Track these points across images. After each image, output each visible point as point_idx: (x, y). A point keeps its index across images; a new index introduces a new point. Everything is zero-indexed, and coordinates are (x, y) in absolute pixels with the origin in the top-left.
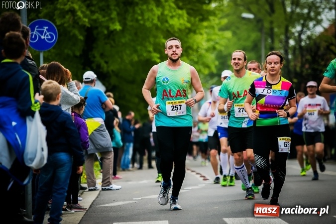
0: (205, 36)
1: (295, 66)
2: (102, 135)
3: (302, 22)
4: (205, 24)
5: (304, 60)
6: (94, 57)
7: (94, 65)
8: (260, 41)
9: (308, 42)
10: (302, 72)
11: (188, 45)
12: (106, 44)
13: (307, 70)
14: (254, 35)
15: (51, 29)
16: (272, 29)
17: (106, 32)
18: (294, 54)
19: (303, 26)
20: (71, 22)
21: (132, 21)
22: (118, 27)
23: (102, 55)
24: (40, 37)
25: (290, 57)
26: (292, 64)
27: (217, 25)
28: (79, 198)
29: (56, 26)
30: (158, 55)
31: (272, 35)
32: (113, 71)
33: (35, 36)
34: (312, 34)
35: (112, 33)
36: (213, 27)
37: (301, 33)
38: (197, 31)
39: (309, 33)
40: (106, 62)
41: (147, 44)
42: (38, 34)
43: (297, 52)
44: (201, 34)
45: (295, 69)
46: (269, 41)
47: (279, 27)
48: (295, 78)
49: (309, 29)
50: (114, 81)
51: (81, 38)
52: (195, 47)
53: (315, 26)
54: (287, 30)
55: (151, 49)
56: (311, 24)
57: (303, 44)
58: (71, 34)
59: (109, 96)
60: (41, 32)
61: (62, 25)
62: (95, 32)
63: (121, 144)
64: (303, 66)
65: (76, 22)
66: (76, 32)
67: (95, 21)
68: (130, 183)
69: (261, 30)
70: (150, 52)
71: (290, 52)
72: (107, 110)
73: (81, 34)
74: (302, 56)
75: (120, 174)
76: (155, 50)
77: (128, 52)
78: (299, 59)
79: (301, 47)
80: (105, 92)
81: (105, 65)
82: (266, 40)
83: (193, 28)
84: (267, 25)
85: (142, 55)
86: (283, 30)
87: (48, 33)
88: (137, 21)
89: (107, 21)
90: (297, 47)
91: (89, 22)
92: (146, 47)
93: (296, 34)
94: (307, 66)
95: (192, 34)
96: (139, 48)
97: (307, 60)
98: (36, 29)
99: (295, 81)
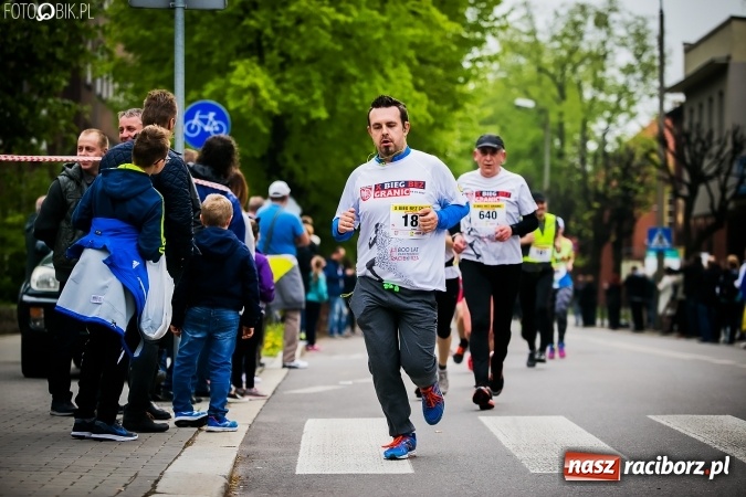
0: (457, 133)
1: (596, 182)
2: (293, 280)
3: (607, 114)
4: (459, 114)
5: (610, 174)
6: (285, 160)
7: (284, 173)
8: (543, 141)
9: (616, 146)
10: (606, 192)
13: (614, 188)
15: (220, 116)
16: (561, 125)
17: (304, 121)
18: (595, 163)
19: (610, 120)
20: (251, 105)
21: (345, 105)
22: (322, 114)
23: (297, 157)
24: (202, 129)
25: (589, 168)
26: (591, 179)
27: (478, 116)
28: (256, 379)
29: (228, 111)
31: (561, 133)
32: (313, 183)
33: (196, 127)
34: (624, 135)
35: (313, 124)
36: (470, 120)
37: (605, 132)
38: (446, 125)
39: (617, 133)
40: (305, 169)
42: (200, 124)
43: (600, 161)
44: (451, 130)
45: (596, 187)
46: (557, 143)
47: (572, 121)
48: (596, 200)
49: (617, 126)
50: (314, 198)
51: (265, 130)
53: (627, 121)
54: (584, 128)
56: (621, 118)
57: (609, 149)
58: (251, 124)
59: (305, 222)
60: (205, 121)
61: (237, 110)
62: (287, 122)
63: (326, 296)
64: (608, 182)
65: (258, 107)
66: (258, 121)
67: (288, 105)
68: (336, 358)
69: (544, 125)
71: (589, 160)
72: (301, 245)
73: (266, 125)
74: (607, 167)
75: (321, 343)
77: (337, 153)
78: (603, 172)
79: (605, 155)
80: (302, 215)
82: (552, 141)
83: (439, 121)
84: (553, 118)
86: (578, 126)
87: (215, 123)
88: (353, 106)
89: (308, 105)
90: (600, 154)
91: (279, 108)
93: (599, 134)
94: (614, 183)
95: (437, 130)
97: (615, 175)
98: (197, 116)
99: (596, 205)
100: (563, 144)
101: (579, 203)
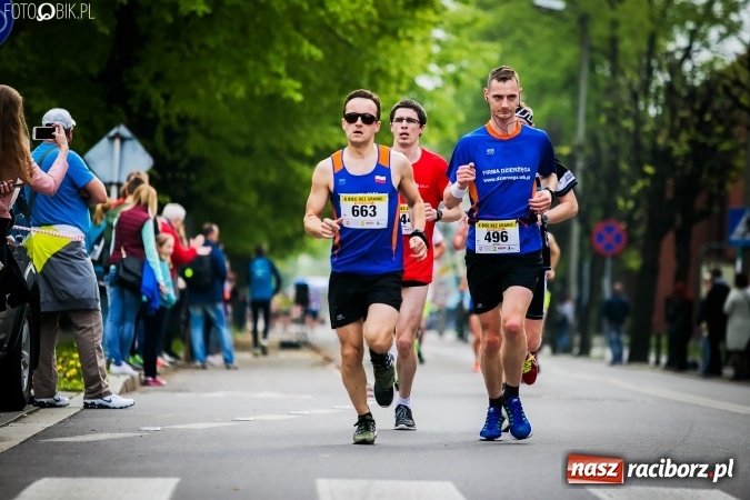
1: (656, 133)
3: (690, 25)
5: (677, 123)
6: (137, 82)
9: (705, 77)
10: (669, 150)
11: (376, 65)
12: (169, 50)
14: (569, 54)
16: (613, 42)
17: (169, 19)
22: (199, 6)
23: (158, 78)
25: (652, 111)
26: (648, 128)
30: (298, 85)
31: (613, 52)
32: (183, 120)
34: (716, 60)
35: (184, 22)
37: (688, 53)
40: (167, 97)
41: (271, 57)
45: (654, 144)
46: (604, 70)
47: (632, 35)
48: (651, 164)
49: (707, 45)
51: (105, 30)
52: (394, 72)
53: (723, 37)
55: (281, 70)
62: (142, 20)
64: (674, 135)
70: (277, 76)
73: (105, 23)
76: (292, 74)
78: (667, 119)
81: (162, 102)
82: (592, 67)
84: (600, 30)
85: (257, 82)
86: (644, 46)
92: (266, 64)
94: (684, 137)
96: (251, 64)
99: (649, 169)
100: (616, 70)
101: (624, 166)
